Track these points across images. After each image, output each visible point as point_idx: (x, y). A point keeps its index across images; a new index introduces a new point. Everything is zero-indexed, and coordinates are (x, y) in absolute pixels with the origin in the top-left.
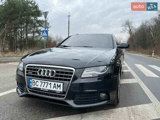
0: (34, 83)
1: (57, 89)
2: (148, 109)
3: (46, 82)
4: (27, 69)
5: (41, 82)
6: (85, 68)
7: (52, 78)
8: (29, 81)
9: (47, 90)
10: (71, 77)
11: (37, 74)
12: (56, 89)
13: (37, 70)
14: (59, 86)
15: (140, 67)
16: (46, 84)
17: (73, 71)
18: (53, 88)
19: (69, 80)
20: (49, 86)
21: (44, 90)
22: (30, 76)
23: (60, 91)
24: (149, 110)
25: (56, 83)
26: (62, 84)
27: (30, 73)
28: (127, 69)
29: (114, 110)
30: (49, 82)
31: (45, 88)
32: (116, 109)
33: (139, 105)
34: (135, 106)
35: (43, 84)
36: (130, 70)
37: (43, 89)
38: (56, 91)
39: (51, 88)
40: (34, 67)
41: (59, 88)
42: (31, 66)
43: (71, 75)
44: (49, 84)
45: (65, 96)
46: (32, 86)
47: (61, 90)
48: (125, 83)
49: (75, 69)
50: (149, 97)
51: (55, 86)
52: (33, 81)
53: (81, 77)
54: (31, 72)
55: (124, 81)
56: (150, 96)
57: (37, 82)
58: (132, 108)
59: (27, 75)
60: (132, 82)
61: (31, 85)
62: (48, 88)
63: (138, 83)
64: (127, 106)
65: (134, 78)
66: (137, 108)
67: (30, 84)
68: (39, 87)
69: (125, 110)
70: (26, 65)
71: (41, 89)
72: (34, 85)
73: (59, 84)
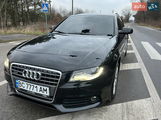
0: (21, 84)
1: (44, 93)
2: (144, 105)
3: (32, 84)
4: (13, 68)
5: (26, 84)
6: (73, 71)
7: (38, 81)
8: (15, 81)
9: (34, 92)
10: (57, 81)
11: (22, 75)
12: (42, 92)
13: (23, 70)
14: (45, 90)
15: (147, 45)
16: (32, 87)
17: (59, 74)
18: (40, 92)
19: (56, 85)
20: (35, 89)
21: (31, 92)
22: (16, 76)
23: (47, 96)
24: (145, 107)
25: (42, 87)
26: (48, 89)
27: (15, 72)
28: (132, 49)
29: (108, 107)
30: (35, 86)
31: (31, 90)
32: (110, 106)
33: (136, 101)
34: (131, 102)
35: (29, 86)
36: (134, 50)
37: (29, 91)
38: (42, 95)
39: (37, 91)
40: (20, 66)
41: (45, 92)
42: (16, 65)
43: (58, 79)
44: (35, 87)
45: (52, 100)
46: (19, 87)
47: (48, 94)
48: (127, 69)
49: (62, 73)
50: (149, 89)
51: (41, 90)
52: (19, 82)
53: (69, 82)
54: (17, 72)
55: (125, 67)
56: (150, 87)
57: (23, 84)
58: (127, 105)
59: (13, 75)
60: (134, 68)
62: (35, 91)
63: (140, 69)
64: (123, 102)
65: (137, 62)
66: (132, 104)
67: (17, 85)
68: (25, 88)
69: (119, 107)
70: (11, 63)
71: (27, 91)
72: (21, 86)
73: (45, 88)
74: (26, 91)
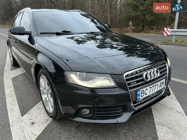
37: (152, 94)
52: (142, 91)
61: (139, 98)
74: (149, 96)
